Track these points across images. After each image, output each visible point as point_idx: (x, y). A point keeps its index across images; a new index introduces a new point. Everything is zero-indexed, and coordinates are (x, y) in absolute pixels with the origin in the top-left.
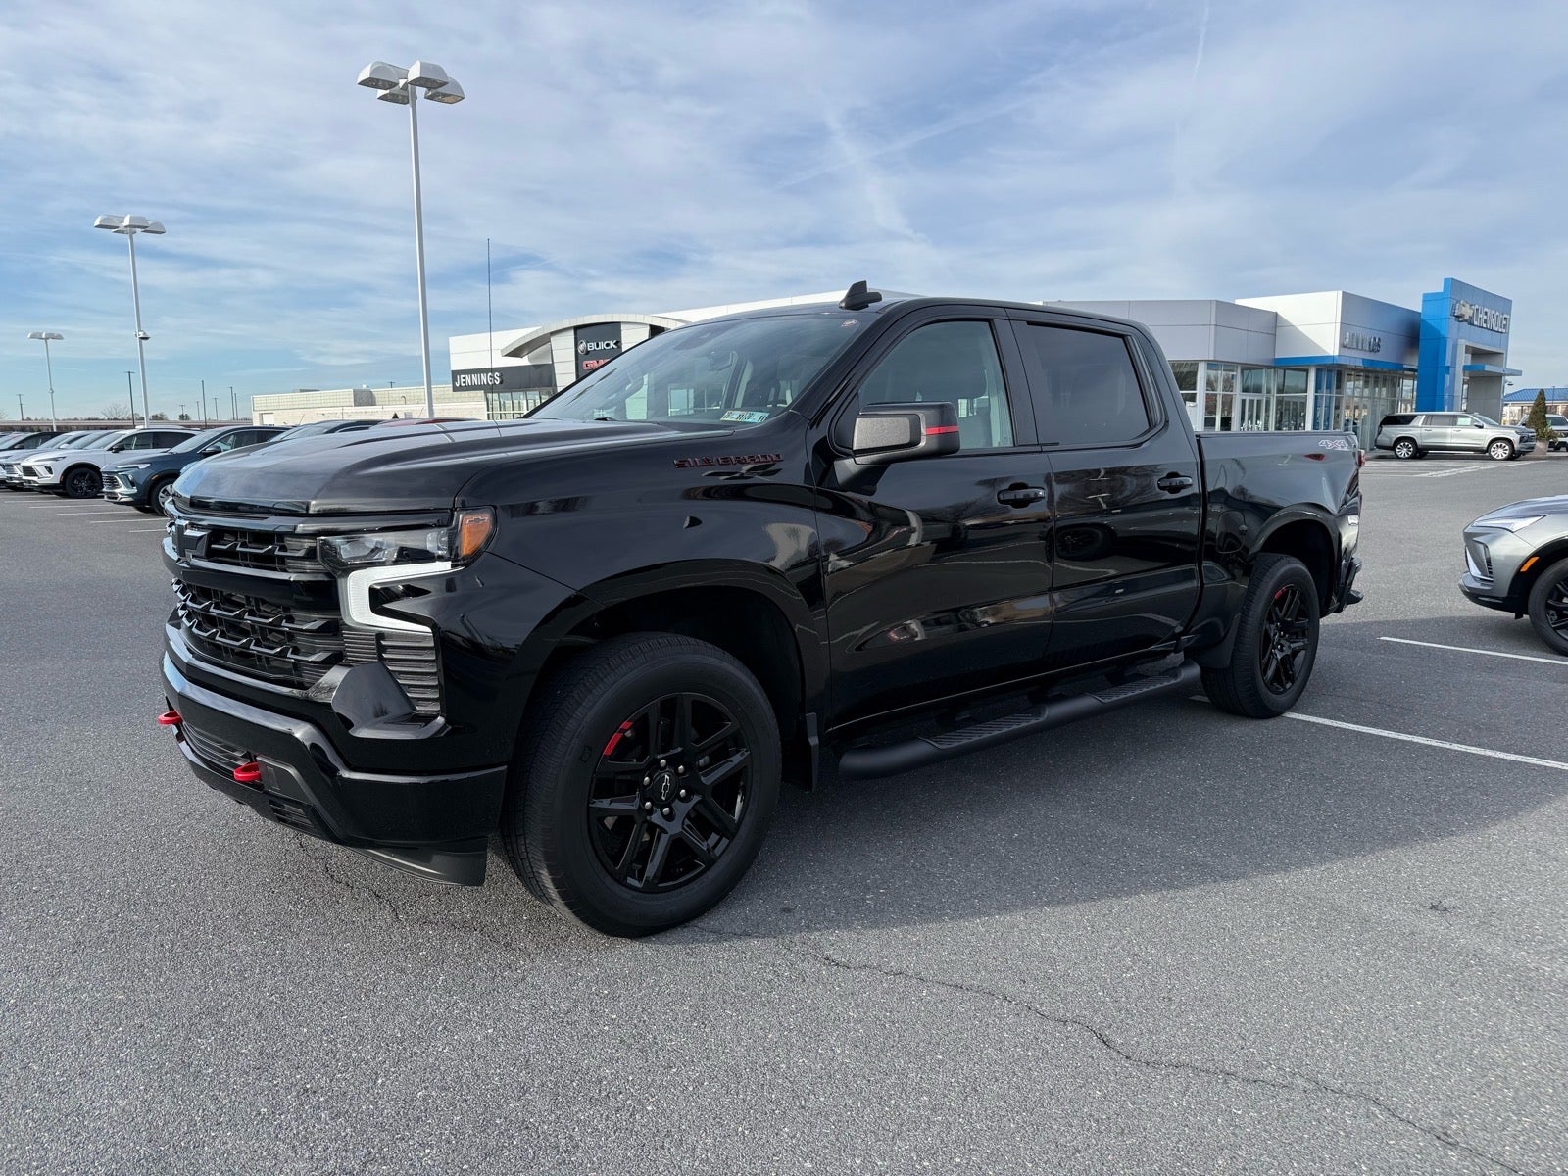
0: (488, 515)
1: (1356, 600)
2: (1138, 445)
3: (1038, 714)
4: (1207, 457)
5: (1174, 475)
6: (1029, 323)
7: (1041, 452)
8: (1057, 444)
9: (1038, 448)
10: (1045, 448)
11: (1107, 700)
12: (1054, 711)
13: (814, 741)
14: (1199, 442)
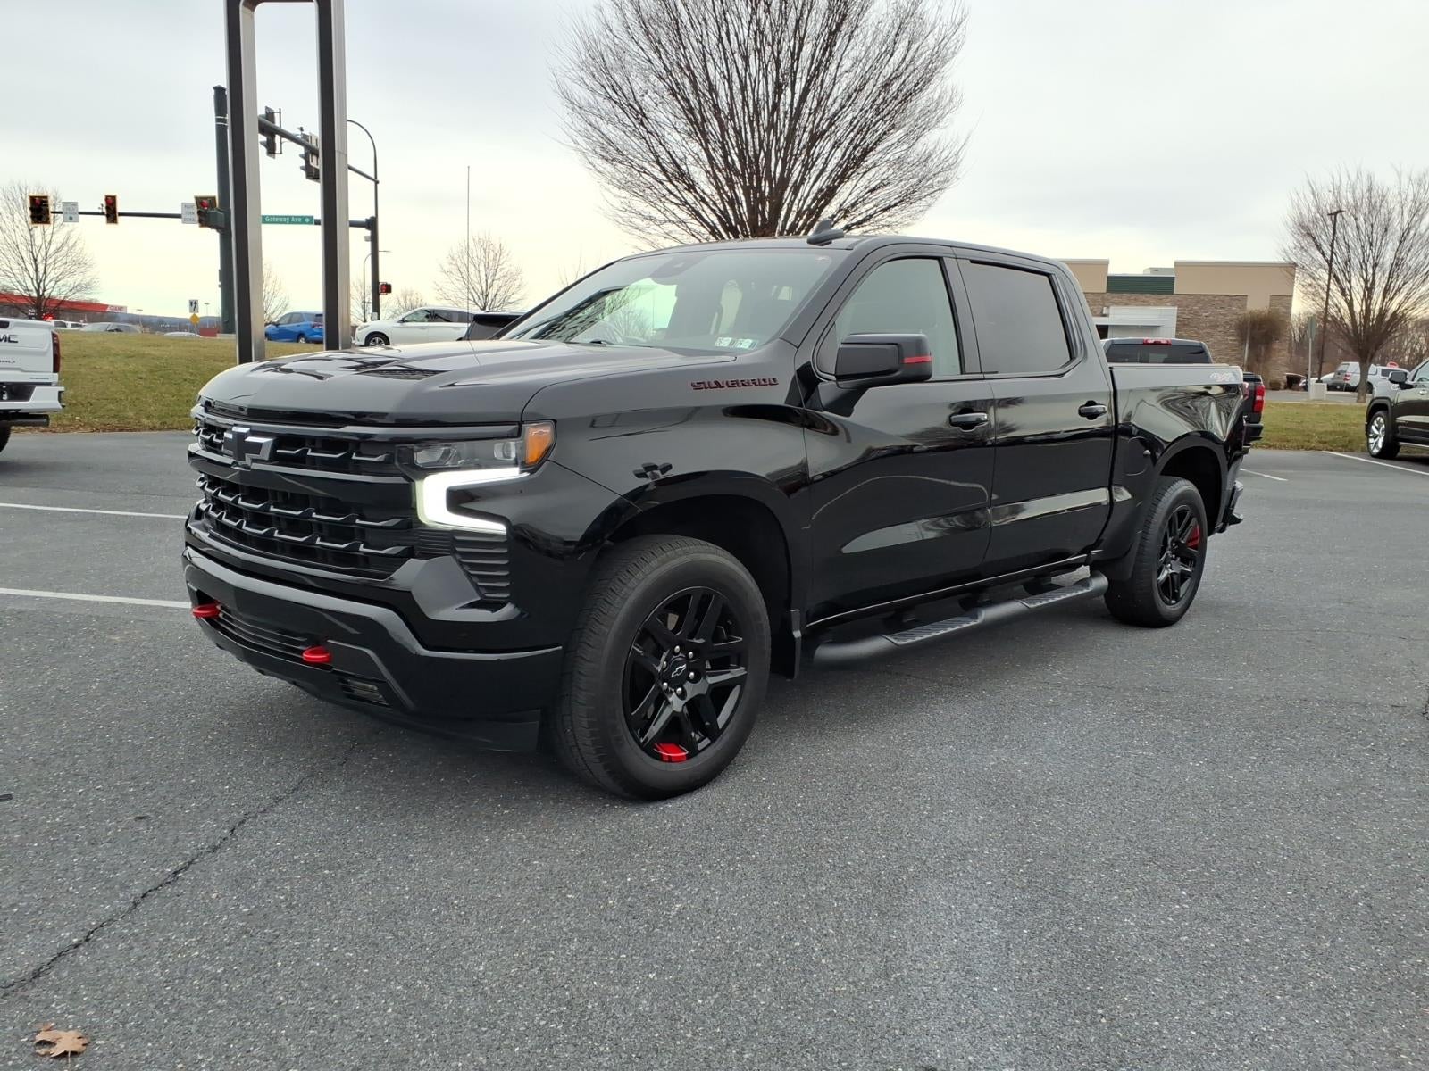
0: (549, 428)
1: (1237, 521)
2: (1062, 375)
3: (976, 617)
4: (1119, 388)
5: (1091, 403)
6: (973, 262)
7: (984, 379)
8: (996, 372)
9: (981, 376)
10: (987, 376)
11: (1032, 606)
12: (987, 614)
13: (797, 634)
14: (1111, 372)
